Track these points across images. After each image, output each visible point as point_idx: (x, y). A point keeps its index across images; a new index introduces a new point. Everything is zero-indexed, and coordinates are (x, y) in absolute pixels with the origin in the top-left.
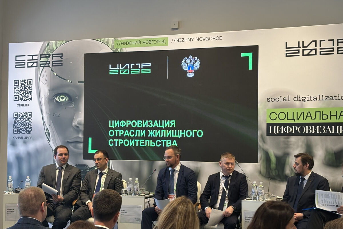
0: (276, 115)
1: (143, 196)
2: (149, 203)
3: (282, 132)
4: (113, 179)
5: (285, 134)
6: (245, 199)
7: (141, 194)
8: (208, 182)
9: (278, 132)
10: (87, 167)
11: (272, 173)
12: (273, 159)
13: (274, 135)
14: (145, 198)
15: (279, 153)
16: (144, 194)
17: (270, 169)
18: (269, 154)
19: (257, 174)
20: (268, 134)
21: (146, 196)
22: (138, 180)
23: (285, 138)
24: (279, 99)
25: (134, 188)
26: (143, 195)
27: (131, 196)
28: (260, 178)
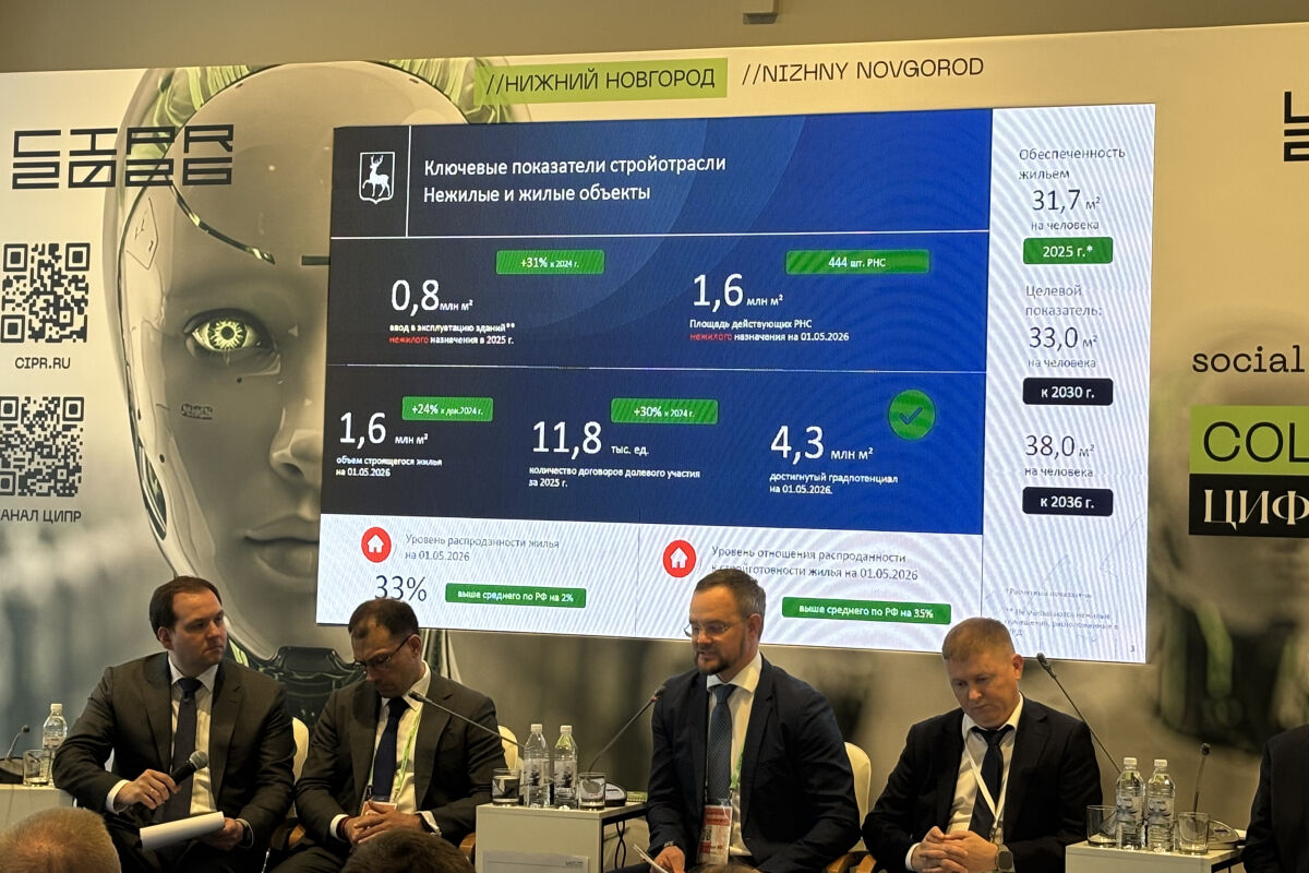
0: (1237, 435)
1: (595, 811)
2: (621, 840)
3: (1264, 520)
4: (458, 729)
5: (1277, 527)
6: (1086, 839)
7: (584, 800)
8: (904, 758)
9: (1243, 519)
10: (332, 660)
11: (1213, 713)
12: (1220, 648)
13: (1226, 530)
14: (606, 821)
15: (1250, 619)
16: (601, 800)
17: (1206, 694)
18: (1203, 620)
19: (1141, 717)
20: (1197, 525)
21: (606, 810)
22: (575, 735)
23: (1279, 549)
24: (1249, 359)
25: (552, 773)
26: (593, 808)
27: (535, 807)
28: (1157, 736)
